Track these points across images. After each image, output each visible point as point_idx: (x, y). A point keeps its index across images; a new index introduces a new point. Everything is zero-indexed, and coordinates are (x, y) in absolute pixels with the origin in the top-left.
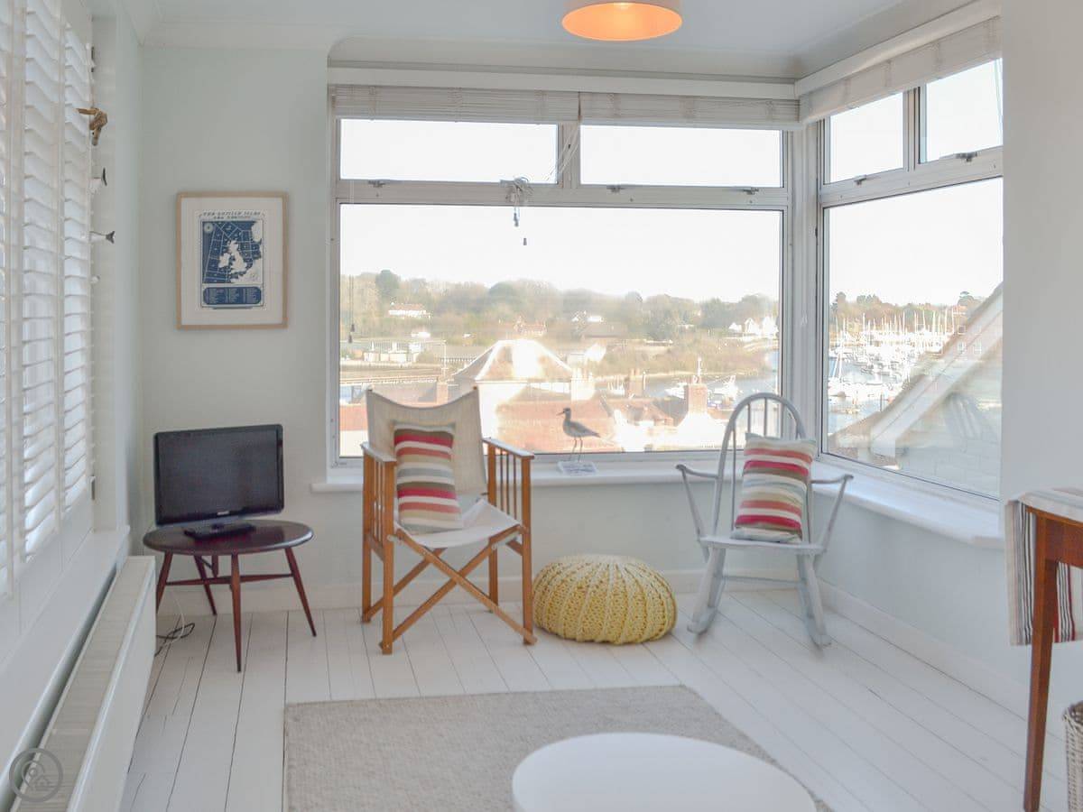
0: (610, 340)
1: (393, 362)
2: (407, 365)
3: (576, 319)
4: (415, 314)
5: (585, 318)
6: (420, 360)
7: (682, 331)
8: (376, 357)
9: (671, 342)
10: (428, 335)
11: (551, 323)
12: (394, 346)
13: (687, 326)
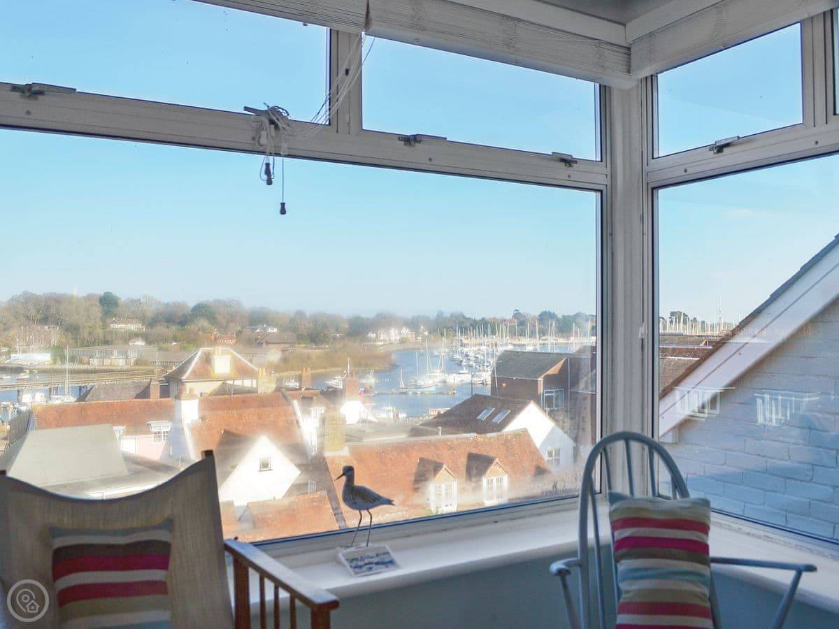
0: (283, 346)
1: (114, 366)
2: (126, 367)
3: (258, 330)
4: (133, 327)
5: (265, 329)
6: (137, 363)
7: (335, 338)
8: (100, 361)
9: (327, 346)
10: (143, 344)
11: (239, 333)
12: (115, 353)
13: (338, 335)
